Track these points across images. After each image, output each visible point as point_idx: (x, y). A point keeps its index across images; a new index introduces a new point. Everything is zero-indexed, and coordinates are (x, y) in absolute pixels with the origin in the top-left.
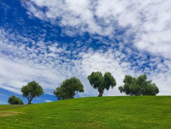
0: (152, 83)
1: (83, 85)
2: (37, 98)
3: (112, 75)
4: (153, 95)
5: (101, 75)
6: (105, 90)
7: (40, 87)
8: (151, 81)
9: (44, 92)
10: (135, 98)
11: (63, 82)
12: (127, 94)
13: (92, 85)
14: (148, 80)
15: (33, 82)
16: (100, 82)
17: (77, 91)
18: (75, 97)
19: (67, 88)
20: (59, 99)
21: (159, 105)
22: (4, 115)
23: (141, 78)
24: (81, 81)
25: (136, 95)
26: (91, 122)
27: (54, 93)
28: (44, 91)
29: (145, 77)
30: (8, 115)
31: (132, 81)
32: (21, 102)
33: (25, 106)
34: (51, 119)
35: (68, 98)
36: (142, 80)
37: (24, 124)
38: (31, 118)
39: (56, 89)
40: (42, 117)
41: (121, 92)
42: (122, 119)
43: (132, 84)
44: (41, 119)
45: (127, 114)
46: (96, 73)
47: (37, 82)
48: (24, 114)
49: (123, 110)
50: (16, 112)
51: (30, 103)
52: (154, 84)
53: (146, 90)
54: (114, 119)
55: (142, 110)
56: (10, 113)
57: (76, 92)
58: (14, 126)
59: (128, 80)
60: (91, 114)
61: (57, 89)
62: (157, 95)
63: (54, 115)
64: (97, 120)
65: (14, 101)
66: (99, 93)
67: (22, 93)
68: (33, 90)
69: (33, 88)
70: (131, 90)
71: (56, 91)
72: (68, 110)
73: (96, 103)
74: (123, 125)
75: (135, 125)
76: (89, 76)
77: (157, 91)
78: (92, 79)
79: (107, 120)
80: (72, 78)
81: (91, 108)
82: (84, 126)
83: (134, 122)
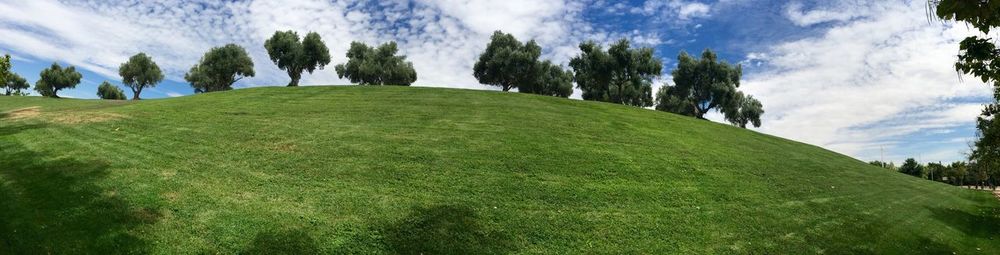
0: (406, 61)
1: (253, 60)
2: (151, 88)
3: (322, 40)
4: (405, 85)
5: (297, 40)
6: (305, 73)
7: (154, 66)
8: (403, 57)
9: (163, 76)
10: (370, 90)
11: (206, 55)
12: (354, 81)
13: (275, 61)
14: (398, 54)
15: (140, 54)
16: (293, 56)
17: (239, 74)
18: (234, 86)
19: (215, 68)
20: (197, 90)
21: (416, 104)
22: (93, 120)
23: (386, 49)
24: (247, 51)
25: (372, 83)
26: (277, 139)
27: (187, 77)
28: (163, 73)
29: (393, 47)
30: (101, 119)
31: (365, 54)
32: (121, 94)
33: (129, 103)
34: (187, 133)
35: (219, 89)
36: (387, 52)
37: (131, 139)
38: (145, 128)
39: (189, 69)
40: (166, 127)
41: (341, 77)
42: (341, 133)
43: (364, 61)
44: (165, 131)
45: (354, 122)
46: (285, 35)
47: (148, 56)
48: (131, 120)
49: (344, 113)
50: (114, 115)
51: (137, 96)
52: (410, 64)
53: (393, 73)
54: (327, 133)
55: (383, 115)
56: (104, 117)
57: (237, 76)
58: (114, 142)
59: (357, 51)
60: (275, 123)
61: (193, 69)
62: (413, 85)
63: (192, 125)
64: (290, 137)
65: (107, 93)
66: (289, 79)
67: (122, 78)
68: (140, 71)
69: (140, 68)
70: (363, 73)
71: (190, 74)
72: (222, 113)
73: (285, 101)
74: (345, 144)
75: (369, 145)
76: (267, 41)
77: (414, 77)
78: (275, 48)
79: (310, 135)
80: (227, 46)
81: (273, 110)
82: (260, 147)
83: (366, 139)
